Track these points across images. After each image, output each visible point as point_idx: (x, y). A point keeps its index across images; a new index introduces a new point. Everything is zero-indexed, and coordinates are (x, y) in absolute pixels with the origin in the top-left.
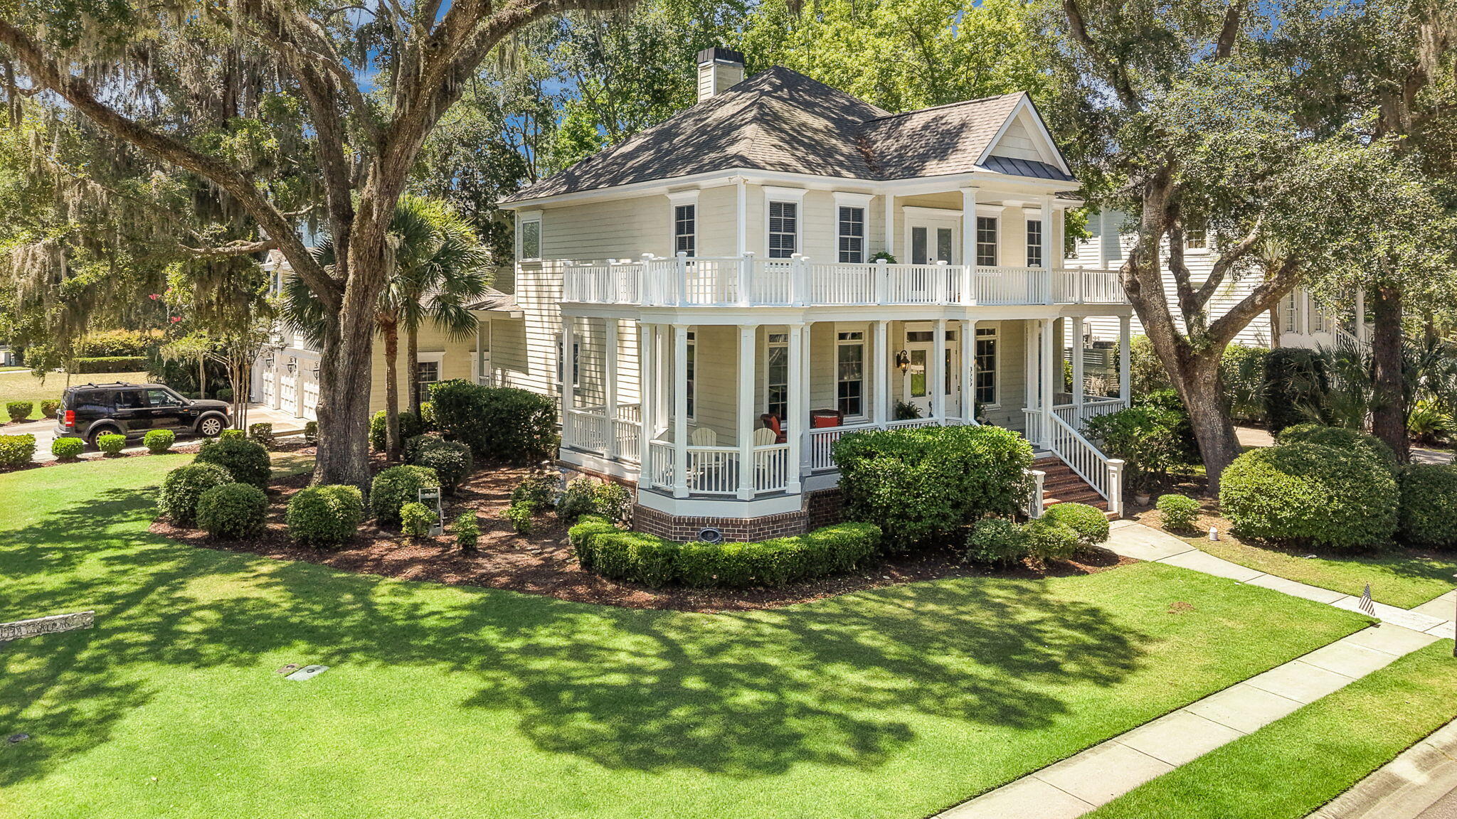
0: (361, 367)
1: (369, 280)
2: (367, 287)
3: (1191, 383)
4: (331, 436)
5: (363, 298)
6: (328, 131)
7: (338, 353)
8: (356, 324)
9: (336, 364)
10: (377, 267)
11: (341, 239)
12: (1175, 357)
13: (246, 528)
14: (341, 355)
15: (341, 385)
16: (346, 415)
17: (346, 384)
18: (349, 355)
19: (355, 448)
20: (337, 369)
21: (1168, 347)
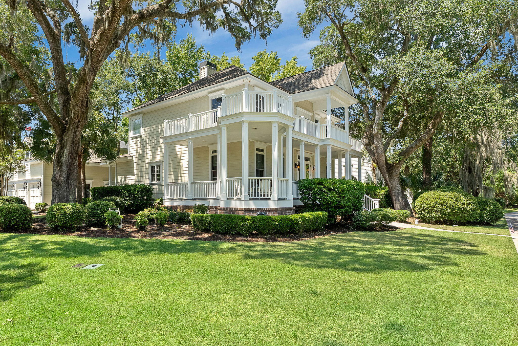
0: (74, 160)
1: (81, 117)
2: (79, 120)
3: (391, 176)
4: (60, 191)
5: (77, 126)
6: (57, 54)
7: (63, 153)
8: (73, 139)
9: (62, 158)
10: (85, 111)
11: (64, 102)
12: (385, 167)
13: (22, 224)
14: (65, 153)
15: (65, 168)
16: (67, 182)
17: (67, 167)
18: (69, 154)
19: (71, 197)
20: (62, 160)
21: (383, 163)
